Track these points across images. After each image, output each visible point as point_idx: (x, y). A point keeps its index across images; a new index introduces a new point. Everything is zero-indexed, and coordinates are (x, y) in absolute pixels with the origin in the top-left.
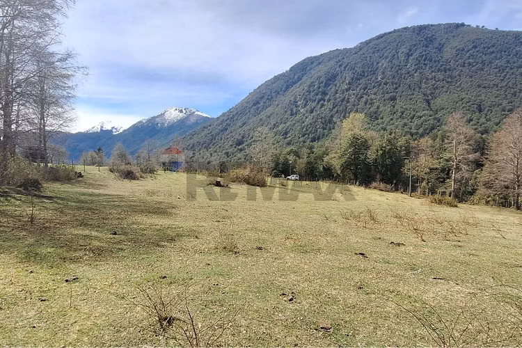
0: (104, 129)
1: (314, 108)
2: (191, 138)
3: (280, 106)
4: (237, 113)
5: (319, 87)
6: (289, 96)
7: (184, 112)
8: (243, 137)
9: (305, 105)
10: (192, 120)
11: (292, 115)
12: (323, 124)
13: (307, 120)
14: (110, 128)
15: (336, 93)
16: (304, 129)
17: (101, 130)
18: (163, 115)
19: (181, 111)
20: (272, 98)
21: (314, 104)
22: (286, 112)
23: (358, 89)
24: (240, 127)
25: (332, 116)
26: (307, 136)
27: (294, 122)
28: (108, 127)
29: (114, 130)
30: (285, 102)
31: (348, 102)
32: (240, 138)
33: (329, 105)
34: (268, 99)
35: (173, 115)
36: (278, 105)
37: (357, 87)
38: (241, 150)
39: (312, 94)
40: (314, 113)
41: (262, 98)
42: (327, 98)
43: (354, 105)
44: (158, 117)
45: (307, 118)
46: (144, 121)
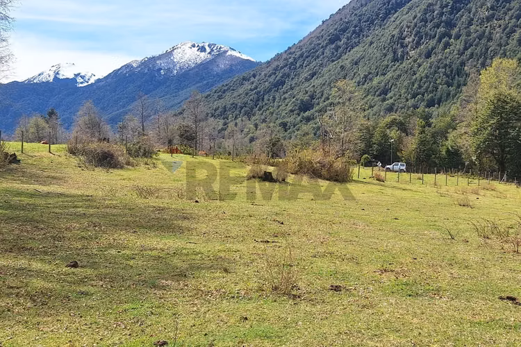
1: (433, 48)
2: (219, 97)
3: (375, 45)
4: (302, 56)
5: (441, 14)
6: (391, 28)
7: (208, 50)
8: (312, 97)
9: (418, 44)
10: (223, 64)
11: (395, 60)
12: (448, 76)
13: (421, 69)
15: (470, 24)
16: (416, 85)
18: (169, 54)
19: (202, 49)
20: (361, 30)
21: (433, 43)
22: (385, 55)
23: (507, 18)
24: (307, 80)
25: (463, 64)
26: (420, 96)
27: (398, 72)
30: (383, 39)
31: (490, 39)
32: (306, 98)
33: (458, 45)
34: (354, 32)
35: (188, 55)
36: (371, 43)
37: (506, 14)
38: (308, 119)
39: (430, 25)
40: (433, 59)
41: (344, 31)
42: (454, 32)
43: (500, 45)
45: (420, 66)
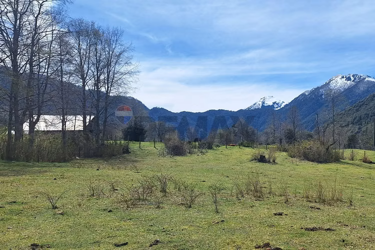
0: (266, 105)
2: (357, 110)
7: (352, 78)
10: (362, 88)
14: (271, 104)
17: (263, 106)
18: (328, 84)
19: (349, 79)
28: (269, 102)
29: (276, 106)
35: (339, 83)
44: (322, 87)
46: (307, 94)
